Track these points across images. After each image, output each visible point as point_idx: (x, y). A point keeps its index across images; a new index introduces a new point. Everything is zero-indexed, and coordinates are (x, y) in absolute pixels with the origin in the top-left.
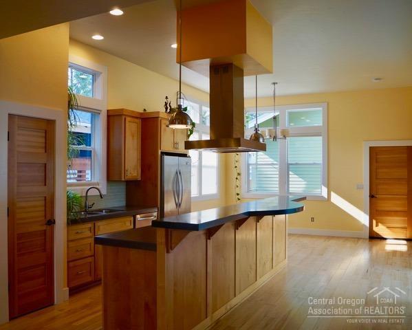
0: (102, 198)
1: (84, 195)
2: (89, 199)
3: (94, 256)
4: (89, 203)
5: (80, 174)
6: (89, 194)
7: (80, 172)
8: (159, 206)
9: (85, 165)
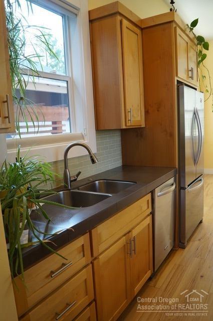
0: (93, 161)
1: (62, 158)
2: (70, 164)
3: (95, 300)
4: (72, 173)
5: (55, 126)
6: (69, 156)
7: (54, 123)
8: (177, 167)
9: (59, 114)
